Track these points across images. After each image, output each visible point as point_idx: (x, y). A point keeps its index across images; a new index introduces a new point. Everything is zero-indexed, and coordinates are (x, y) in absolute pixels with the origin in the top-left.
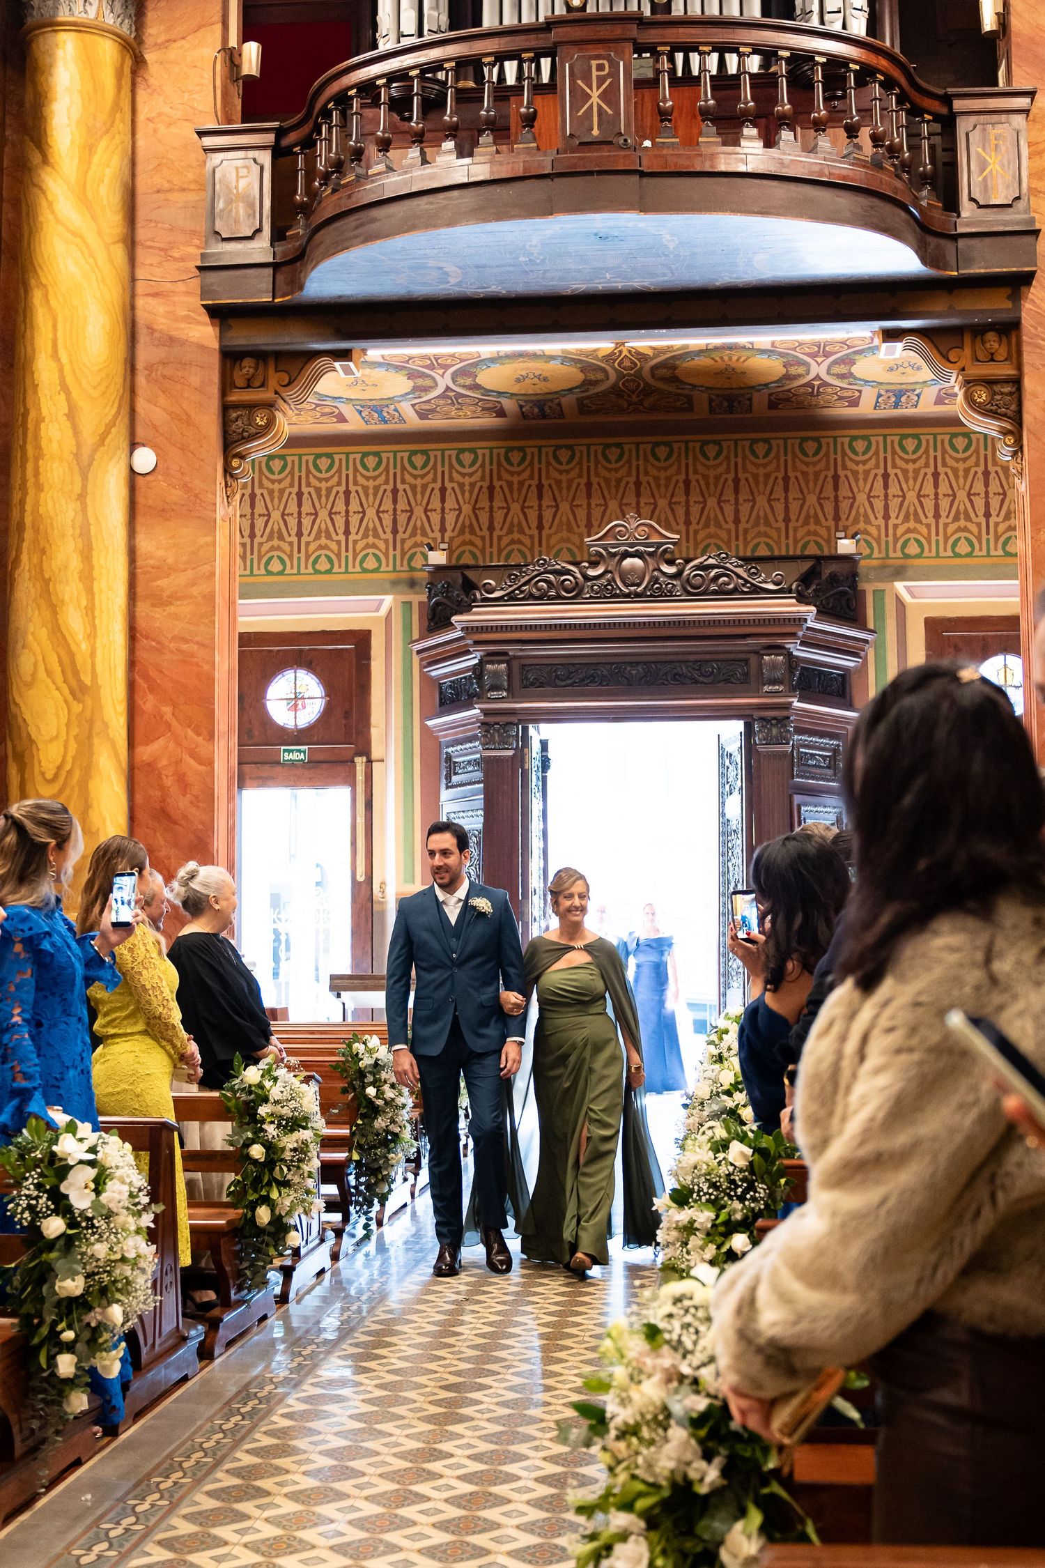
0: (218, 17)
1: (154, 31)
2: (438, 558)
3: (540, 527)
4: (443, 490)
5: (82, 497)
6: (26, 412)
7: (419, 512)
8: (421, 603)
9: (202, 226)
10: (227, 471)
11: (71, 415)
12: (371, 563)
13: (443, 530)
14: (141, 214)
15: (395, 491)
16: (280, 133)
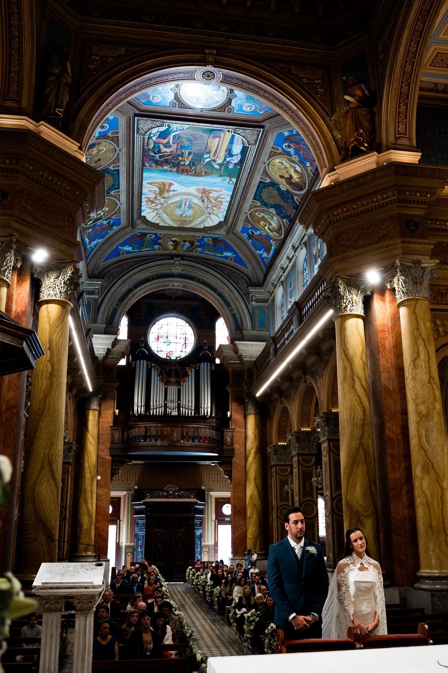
0: (113, 406)
1: (103, 408)
2: (136, 487)
3: (152, 481)
4: (136, 474)
5: (91, 485)
6: (83, 471)
7: (131, 477)
8: (131, 494)
9: (110, 440)
10: (111, 480)
11: (90, 472)
12: (123, 486)
13: (135, 481)
14: (100, 438)
15: (127, 474)
16: (123, 427)
